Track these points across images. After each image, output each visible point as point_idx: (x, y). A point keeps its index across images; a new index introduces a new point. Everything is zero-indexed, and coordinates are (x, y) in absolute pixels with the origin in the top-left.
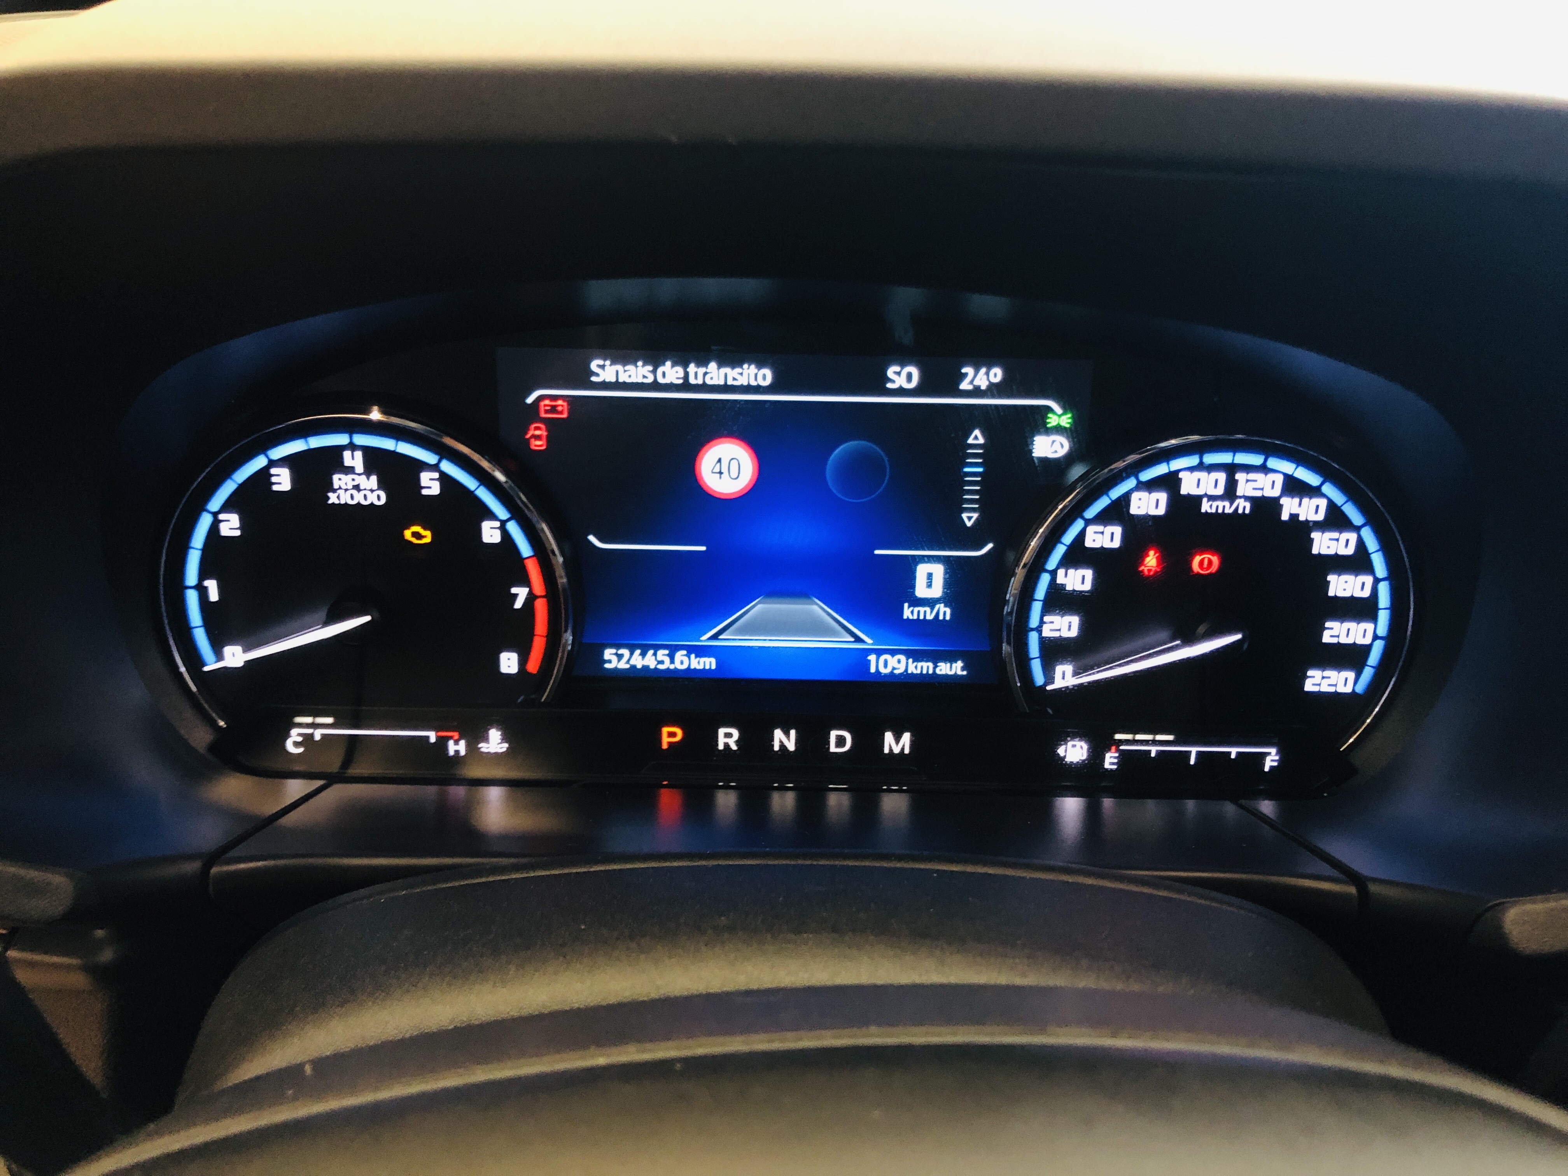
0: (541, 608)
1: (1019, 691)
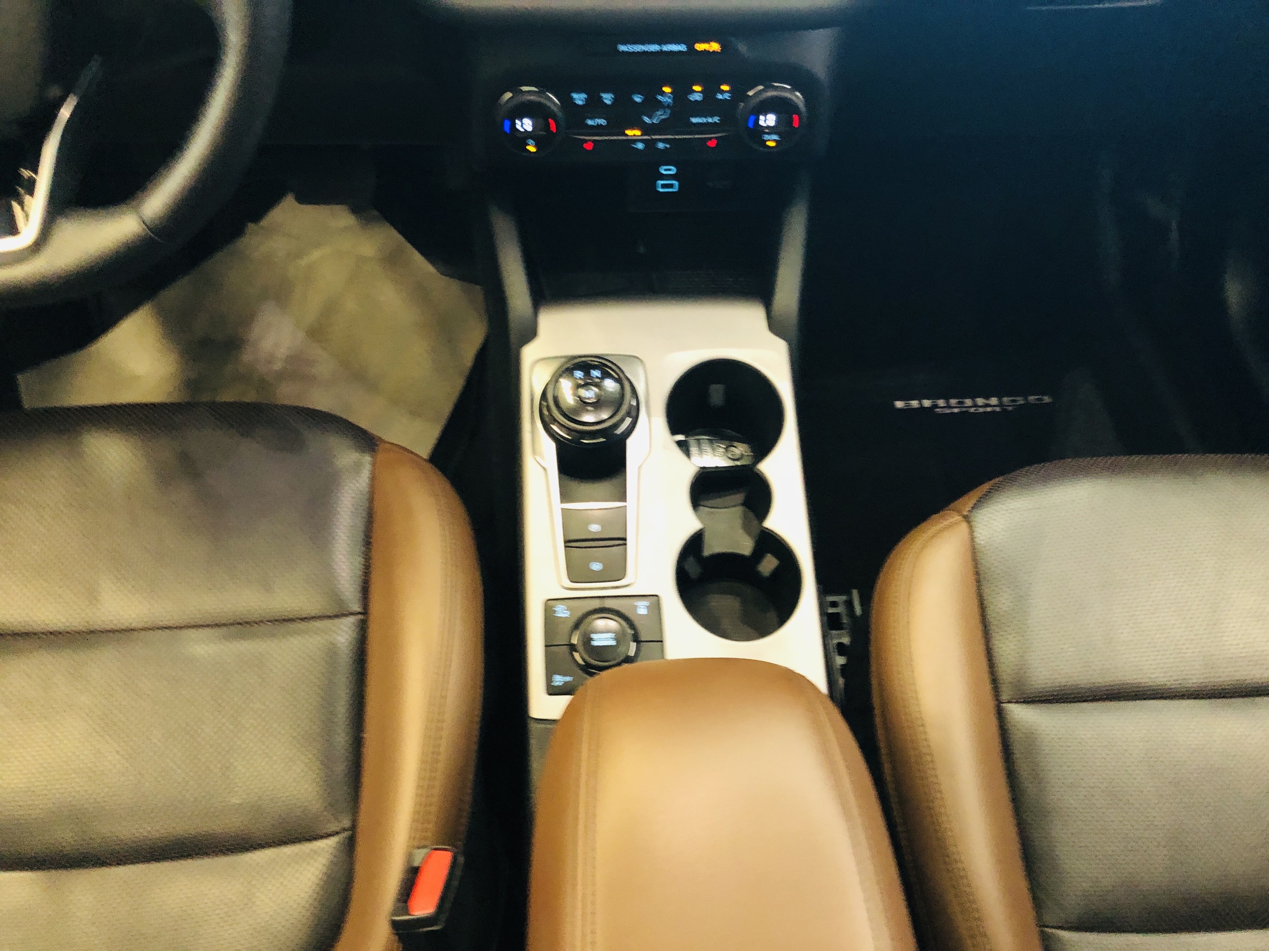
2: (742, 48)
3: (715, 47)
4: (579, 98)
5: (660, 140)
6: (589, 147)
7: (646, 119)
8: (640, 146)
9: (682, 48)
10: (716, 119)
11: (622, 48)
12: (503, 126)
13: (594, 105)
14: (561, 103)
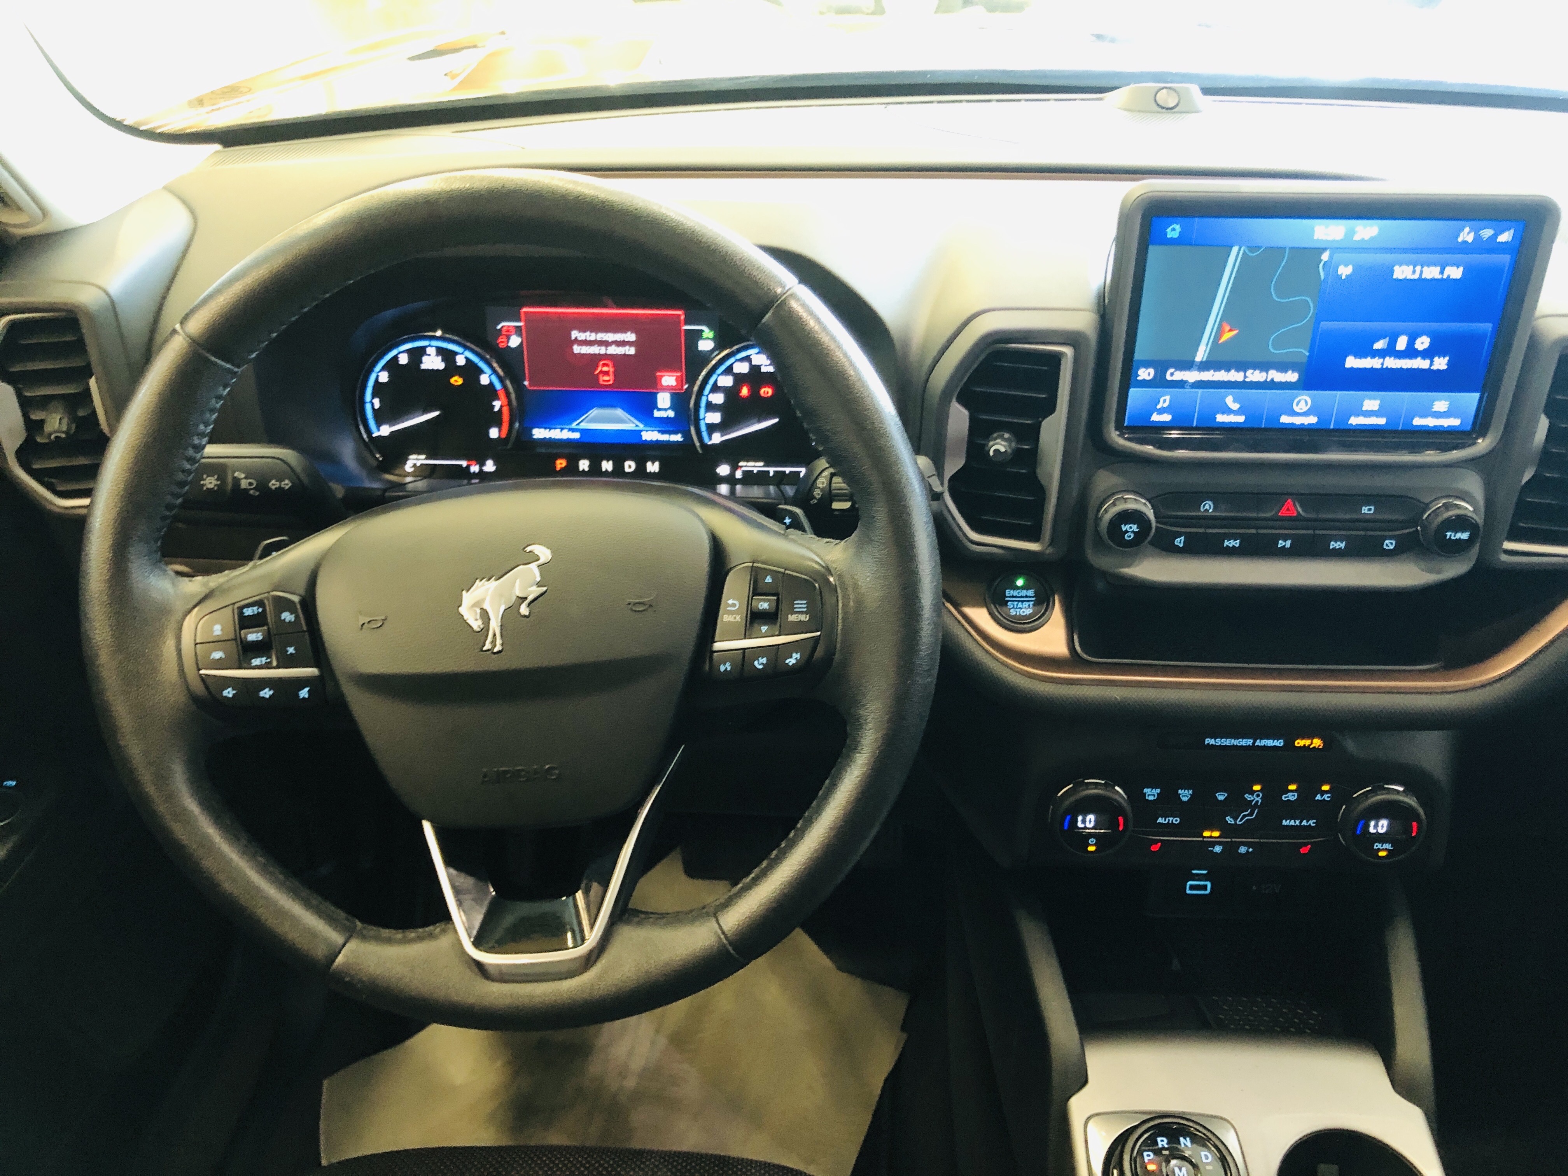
0: (506, 410)
1: (698, 444)
2: (1350, 745)
3: (1316, 743)
4: (1151, 794)
5: (1244, 844)
6: (1155, 848)
7: (1229, 820)
8: (1219, 850)
9: (1279, 743)
10: (1312, 822)
11: (1210, 741)
12: (1062, 824)
13: (1168, 802)
14: (1128, 798)
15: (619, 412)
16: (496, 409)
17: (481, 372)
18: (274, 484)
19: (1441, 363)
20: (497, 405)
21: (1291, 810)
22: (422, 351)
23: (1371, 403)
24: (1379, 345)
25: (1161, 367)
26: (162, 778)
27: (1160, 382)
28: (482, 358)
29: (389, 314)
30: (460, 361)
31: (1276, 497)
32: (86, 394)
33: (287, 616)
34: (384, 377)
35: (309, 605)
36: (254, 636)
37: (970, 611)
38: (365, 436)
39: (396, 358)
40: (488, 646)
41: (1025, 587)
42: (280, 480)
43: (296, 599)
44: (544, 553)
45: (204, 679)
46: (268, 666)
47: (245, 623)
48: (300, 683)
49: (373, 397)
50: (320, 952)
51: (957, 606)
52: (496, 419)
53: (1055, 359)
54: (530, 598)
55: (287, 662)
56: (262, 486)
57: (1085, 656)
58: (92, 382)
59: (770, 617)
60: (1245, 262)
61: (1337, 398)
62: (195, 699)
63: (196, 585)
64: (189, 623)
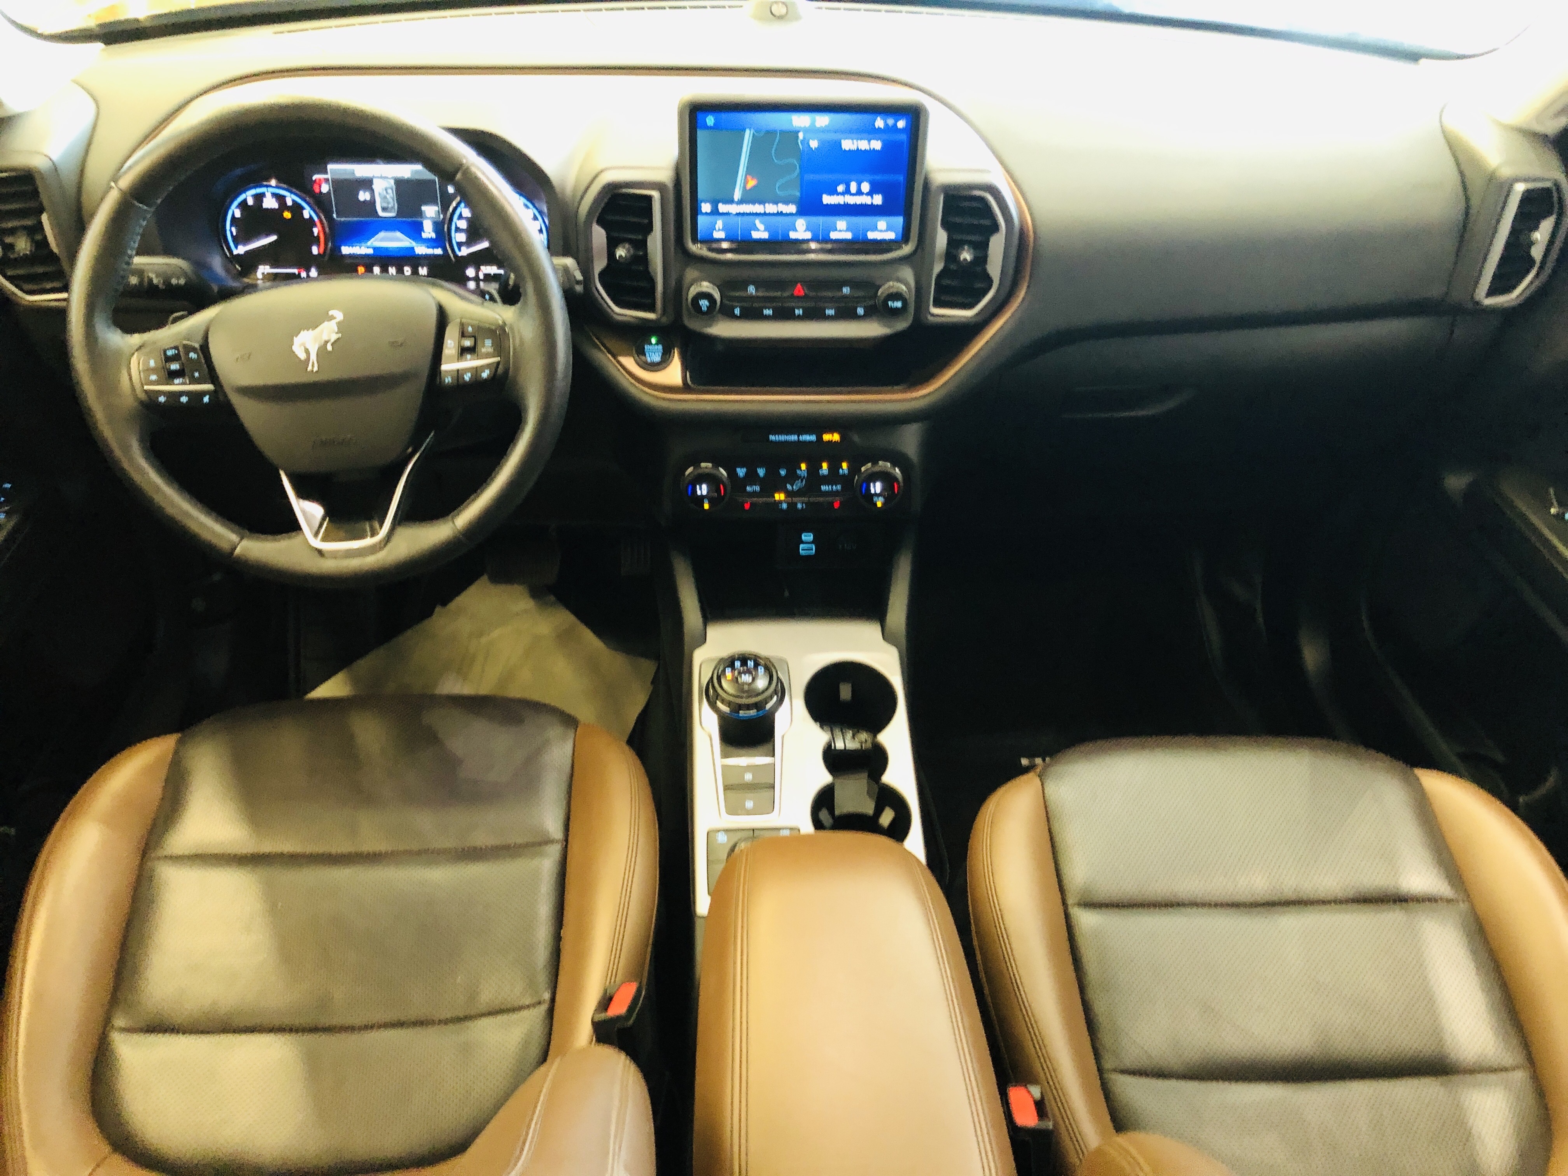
0: (321, 234)
1: (452, 255)
2: (856, 438)
3: (836, 437)
4: (741, 472)
5: (800, 502)
6: (746, 506)
7: (789, 487)
8: (785, 506)
9: (813, 438)
10: (839, 487)
11: (772, 438)
12: (687, 490)
13: (752, 477)
14: (728, 475)
15: (398, 234)
16: (316, 234)
17: (303, 208)
18: (174, 281)
19: (878, 200)
20: (316, 231)
21: (826, 480)
22: (262, 195)
23: (842, 224)
24: (841, 188)
25: (715, 204)
26: (126, 449)
27: (715, 212)
28: (305, 201)
29: (239, 171)
30: (289, 203)
31: (793, 283)
32: (40, 226)
33: (192, 355)
34: (238, 214)
35: (205, 349)
36: (175, 366)
37: (623, 359)
38: (228, 254)
39: (245, 201)
40: (310, 368)
41: (657, 344)
42: (178, 278)
43: (197, 346)
44: (339, 316)
45: (146, 392)
46: (184, 384)
47: (168, 359)
48: (203, 393)
49: (231, 226)
50: (225, 546)
51: (614, 356)
52: (317, 240)
53: (649, 198)
54: (332, 340)
55: (194, 381)
56: (167, 283)
57: (692, 386)
58: (44, 218)
59: (472, 350)
60: (755, 139)
61: (821, 220)
62: (142, 403)
63: (136, 339)
64: (134, 360)
